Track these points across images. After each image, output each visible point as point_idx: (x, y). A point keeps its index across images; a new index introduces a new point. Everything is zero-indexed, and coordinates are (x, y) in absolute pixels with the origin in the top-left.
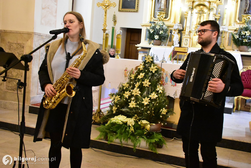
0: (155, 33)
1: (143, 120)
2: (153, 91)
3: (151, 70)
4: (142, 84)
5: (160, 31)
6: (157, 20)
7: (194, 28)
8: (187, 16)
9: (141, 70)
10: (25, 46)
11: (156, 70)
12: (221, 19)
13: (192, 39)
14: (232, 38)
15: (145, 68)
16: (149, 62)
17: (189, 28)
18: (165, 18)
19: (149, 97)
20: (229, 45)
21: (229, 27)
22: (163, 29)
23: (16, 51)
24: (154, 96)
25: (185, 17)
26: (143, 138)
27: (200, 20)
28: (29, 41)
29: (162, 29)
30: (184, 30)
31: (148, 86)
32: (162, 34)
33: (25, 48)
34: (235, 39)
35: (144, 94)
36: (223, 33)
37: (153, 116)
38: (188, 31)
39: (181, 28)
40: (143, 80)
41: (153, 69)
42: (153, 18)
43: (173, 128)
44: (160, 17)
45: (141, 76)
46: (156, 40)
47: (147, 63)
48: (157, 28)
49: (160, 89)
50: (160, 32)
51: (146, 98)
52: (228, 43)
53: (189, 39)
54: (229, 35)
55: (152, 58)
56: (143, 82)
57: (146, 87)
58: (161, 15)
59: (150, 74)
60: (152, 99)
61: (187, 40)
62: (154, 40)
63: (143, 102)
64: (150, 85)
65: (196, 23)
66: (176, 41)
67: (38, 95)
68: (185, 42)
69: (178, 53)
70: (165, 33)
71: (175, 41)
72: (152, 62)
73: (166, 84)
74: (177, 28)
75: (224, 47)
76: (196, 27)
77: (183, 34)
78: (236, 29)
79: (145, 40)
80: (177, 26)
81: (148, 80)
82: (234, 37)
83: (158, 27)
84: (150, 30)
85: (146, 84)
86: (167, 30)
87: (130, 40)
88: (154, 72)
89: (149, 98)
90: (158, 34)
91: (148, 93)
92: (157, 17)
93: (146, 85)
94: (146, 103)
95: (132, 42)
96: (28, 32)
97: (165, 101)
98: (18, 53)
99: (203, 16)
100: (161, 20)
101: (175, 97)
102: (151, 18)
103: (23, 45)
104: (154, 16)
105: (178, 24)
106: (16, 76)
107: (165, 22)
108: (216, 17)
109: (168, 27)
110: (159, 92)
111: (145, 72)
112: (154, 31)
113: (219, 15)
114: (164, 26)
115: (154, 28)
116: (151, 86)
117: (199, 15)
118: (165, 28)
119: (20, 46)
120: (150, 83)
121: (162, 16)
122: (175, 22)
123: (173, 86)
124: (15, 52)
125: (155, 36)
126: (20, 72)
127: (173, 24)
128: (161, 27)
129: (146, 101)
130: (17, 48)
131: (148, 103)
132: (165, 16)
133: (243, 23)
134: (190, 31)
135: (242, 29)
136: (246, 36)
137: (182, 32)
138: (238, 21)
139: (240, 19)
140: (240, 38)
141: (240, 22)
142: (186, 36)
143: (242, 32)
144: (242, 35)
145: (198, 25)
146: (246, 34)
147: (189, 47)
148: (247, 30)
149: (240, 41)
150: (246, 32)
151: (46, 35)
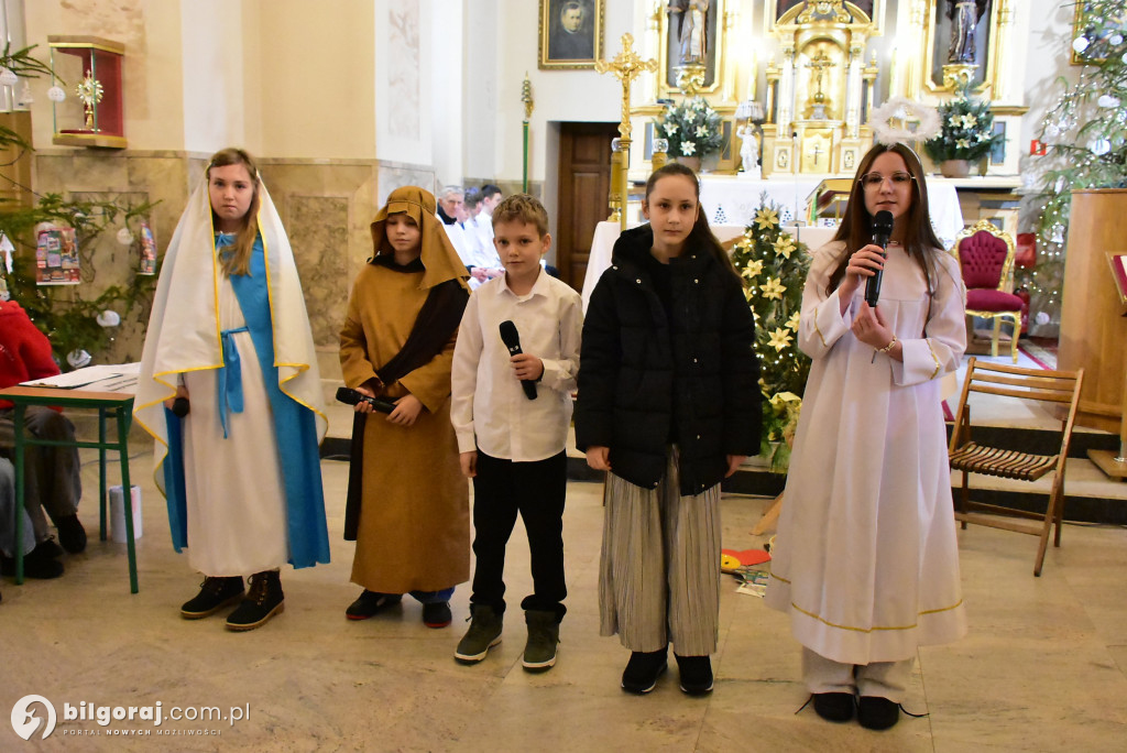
0: (682, 135)
1: (782, 391)
3: (777, 251)
4: (760, 292)
5: (698, 128)
6: (680, 93)
7: (802, 113)
8: (776, 77)
9: (745, 252)
10: (350, 204)
11: (792, 249)
12: (879, 79)
13: (801, 149)
15: (759, 246)
16: (767, 229)
17: (788, 113)
18: (704, 86)
19: (786, 328)
22: (704, 122)
23: (319, 222)
25: (768, 82)
27: (820, 89)
28: (365, 187)
29: (704, 120)
30: (769, 119)
31: (778, 296)
32: (705, 136)
33: (350, 210)
34: (932, 139)
35: (767, 321)
38: (788, 123)
39: (761, 116)
40: (760, 279)
41: (784, 248)
42: (666, 86)
44: (690, 84)
45: (753, 270)
46: (688, 155)
47: (762, 232)
48: (686, 118)
50: (696, 130)
51: (778, 330)
53: (789, 149)
55: (777, 216)
56: (762, 287)
57: (771, 298)
58: (694, 77)
59: (780, 262)
61: (785, 151)
63: (770, 344)
64: (783, 294)
65: (806, 98)
66: (750, 156)
68: (780, 159)
69: (838, 197)
70: (715, 134)
71: (747, 158)
72: (777, 228)
74: (749, 115)
76: (807, 109)
77: (766, 134)
80: (746, 109)
81: (779, 280)
83: (689, 117)
84: (665, 126)
85: (773, 290)
86: (717, 123)
87: (574, 160)
88: (788, 257)
89: (787, 331)
90: (693, 139)
91: (781, 317)
92: (679, 82)
93: (772, 296)
94: (780, 346)
95: (578, 166)
96: (359, 160)
98: (326, 226)
99: (828, 73)
100: (691, 91)
102: (659, 88)
103: (344, 201)
104: (668, 82)
105: (752, 104)
106: (325, 299)
107: (708, 98)
108: (866, 76)
109: (719, 112)
111: (761, 257)
112: (677, 130)
113: (874, 69)
114: (709, 111)
115: (679, 120)
116: (788, 295)
117: (817, 73)
118: (712, 118)
119: (332, 207)
120: (784, 289)
121: (696, 80)
122: (735, 97)
124: (318, 226)
125: (682, 144)
126: (337, 286)
127: (733, 104)
128: (701, 117)
129: (780, 340)
130: (323, 211)
131: (789, 345)
132: (703, 79)
133: (947, 91)
134: (791, 124)
135: (949, 109)
136: (962, 132)
137: (763, 126)
138: (933, 86)
139: (937, 78)
140: (946, 139)
141: (940, 88)
142: (780, 139)
143: (950, 119)
144: (953, 129)
145: (814, 105)
146: (962, 123)
147: (792, 171)
148: (965, 113)
149: (948, 145)
150: (963, 118)
151: (403, 164)
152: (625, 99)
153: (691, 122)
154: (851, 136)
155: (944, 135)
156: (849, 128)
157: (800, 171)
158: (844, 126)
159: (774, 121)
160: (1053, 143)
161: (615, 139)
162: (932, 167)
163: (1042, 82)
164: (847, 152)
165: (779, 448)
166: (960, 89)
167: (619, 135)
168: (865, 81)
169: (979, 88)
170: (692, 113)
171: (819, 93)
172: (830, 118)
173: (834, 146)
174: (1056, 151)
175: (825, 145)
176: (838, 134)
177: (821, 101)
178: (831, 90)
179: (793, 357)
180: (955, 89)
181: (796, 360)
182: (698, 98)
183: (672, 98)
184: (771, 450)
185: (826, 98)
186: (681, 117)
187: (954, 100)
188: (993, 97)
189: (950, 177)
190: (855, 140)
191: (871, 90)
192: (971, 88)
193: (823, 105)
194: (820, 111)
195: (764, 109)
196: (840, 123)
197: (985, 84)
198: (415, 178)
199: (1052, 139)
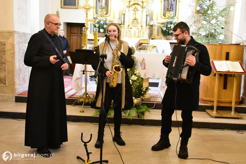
0: (100, 27)
2: (133, 74)
5: (104, 25)
6: (99, 16)
7: (131, 22)
8: (124, 13)
10: (6, 44)
12: (150, 15)
14: (160, 30)
17: (127, 22)
19: (131, 79)
20: (158, 35)
21: (157, 21)
22: (106, 24)
24: (134, 78)
25: (122, 14)
26: (134, 109)
27: (135, 16)
28: (10, 39)
29: (106, 23)
30: (123, 24)
31: (129, 71)
32: (106, 28)
34: (163, 30)
36: (153, 26)
37: (137, 93)
39: (121, 23)
42: (96, 14)
43: (144, 101)
46: (102, 32)
48: (101, 23)
49: (137, 72)
50: (104, 26)
52: (157, 34)
54: (158, 28)
60: (133, 80)
61: (127, 32)
62: (100, 33)
65: (132, 19)
67: (20, 86)
68: (126, 34)
69: (143, 45)
73: (137, 69)
75: (155, 37)
76: (132, 21)
77: (122, 27)
78: (162, 23)
79: (90, 33)
82: (162, 29)
83: (102, 22)
84: (96, 25)
87: (71, 33)
90: (103, 28)
92: (99, 13)
95: (72, 34)
96: (9, 31)
97: (141, 81)
99: (138, 13)
100: (102, 16)
101: (144, 78)
102: (94, 15)
103: (4, 43)
105: (118, 20)
107: (107, 18)
109: (110, 21)
110: (137, 75)
112: (99, 26)
113: (149, 12)
114: (107, 21)
115: (99, 23)
116: (131, 70)
117: (135, 12)
118: (108, 23)
121: (103, 13)
123: (143, 69)
125: (100, 29)
127: (113, 19)
132: (105, 13)
133: (167, 18)
134: (128, 25)
135: (168, 23)
136: (171, 28)
137: (121, 26)
138: (163, 17)
139: (164, 15)
140: (167, 30)
141: (165, 18)
142: (125, 29)
143: (168, 25)
144: (168, 28)
145: (134, 20)
146: (171, 26)
147: (129, 38)
148: (171, 24)
149: (167, 32)
150: (171, 25)
151: (22, 32)
152: (87, 16)
153: (102, 24)
154: (143, 29)
155: (166, 29)
156: (143, 27)
157: (131, 37)
158: (142, 26)
159: (124, 24)
160: (192, 32)
161: (84, 28)
162: (163, 37)
163: (189, 17)
164: (142, 33)
165: (130, 112)
166: (170, 18)
167: (85, 26)
168: (147, 15)
169: (174, 18)
170: (103, 21)
171: (135, 17)
172: (138, 24)
173: (139, 31)
174: (192, 34)
175: (137, 31)
176: (140, 28)
177: (135, 19)
178: (138, 17)
179: (133, 87)
180: (169, 18)
181: (134, 88)
182: (104, 18)
183: (97, 17)
184: (128, 113)
185: (137, 19)
186: (100, 22)
187: (169, 21)
188: (178, 20)
189: (168, 40)
190: (144, 30)
191: (148, 17)
192: (173, 18)
193: (136, 21)
194: (136, 22)
195: (121, 21)
196: (141, 25)
197: (176, 17)
198: (26, 37)
199: (191, 31)
